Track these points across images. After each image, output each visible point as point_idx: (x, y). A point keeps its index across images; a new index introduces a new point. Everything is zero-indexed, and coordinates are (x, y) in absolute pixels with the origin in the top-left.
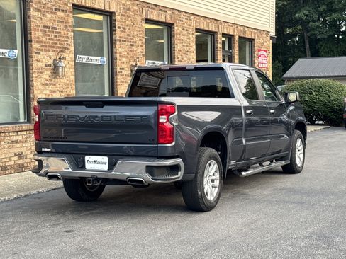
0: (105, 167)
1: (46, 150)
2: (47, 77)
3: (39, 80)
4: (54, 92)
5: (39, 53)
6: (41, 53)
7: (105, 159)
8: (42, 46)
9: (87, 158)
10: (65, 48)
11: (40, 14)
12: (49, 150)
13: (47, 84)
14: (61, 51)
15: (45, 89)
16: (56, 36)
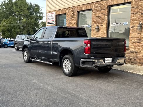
0: (111, 61)
1: (92, 57)
2: (96, 32)
3: (93, 33)
4: (98, 36)
5: (93, 25)
6: (94, 25)
7: (111, 59)
8: (95, 23)
9: (106, 59)
10: (103, 22)
11: (95, 13)
12: (94, 57)
13: (95, 34)
14: (101, 23)
15: (95, 36)
16: (100, 19)
